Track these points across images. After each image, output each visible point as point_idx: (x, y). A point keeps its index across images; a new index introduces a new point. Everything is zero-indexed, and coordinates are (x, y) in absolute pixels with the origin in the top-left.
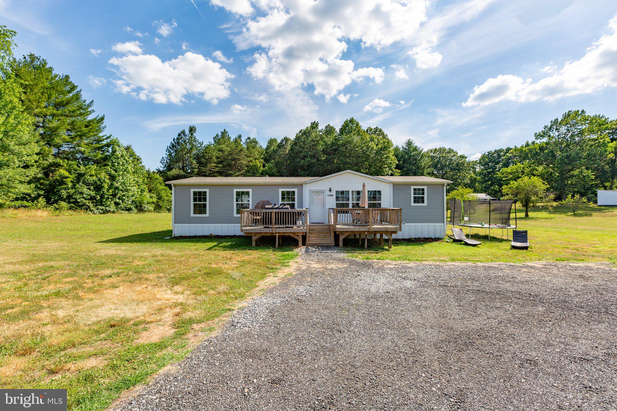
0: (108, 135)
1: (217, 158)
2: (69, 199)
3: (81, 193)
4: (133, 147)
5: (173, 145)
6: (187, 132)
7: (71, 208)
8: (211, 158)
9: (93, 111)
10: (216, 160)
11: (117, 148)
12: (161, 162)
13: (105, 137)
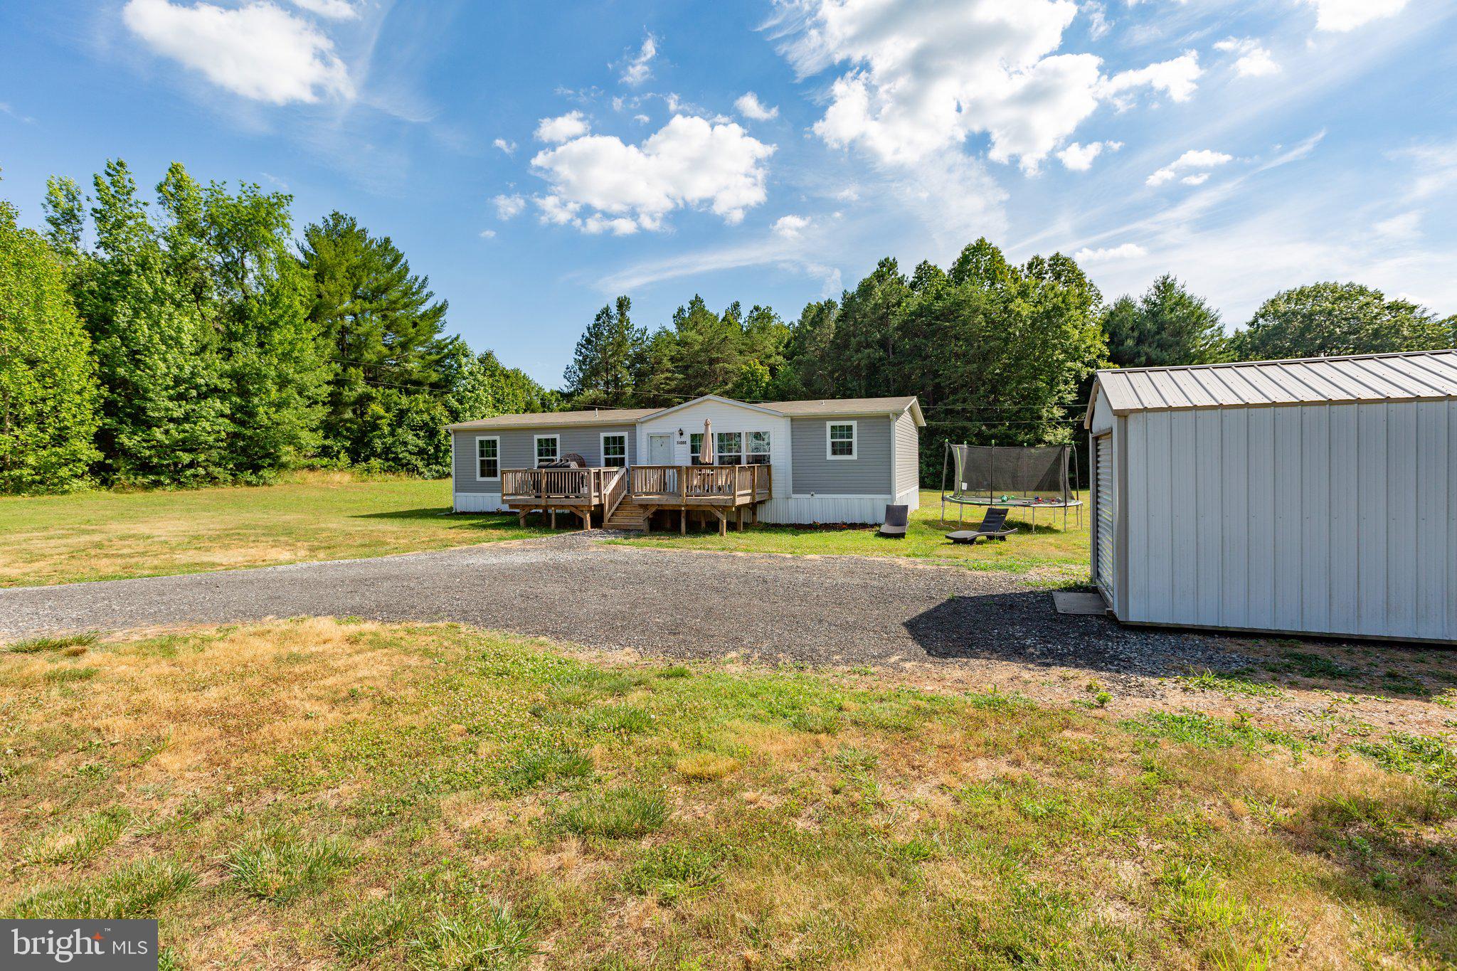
0: (454, 336)
1: (672, 359)
2: (387, 454)
3: (405, 444)
4: (495, 354)
5: (589, 341)
6: (614, 310)
7: (389, 470)
8: (659, 362)
9: (431, 294)
10: (669, 365)
11: (464, 360)
12: (565, 377)
13: (448, 341)
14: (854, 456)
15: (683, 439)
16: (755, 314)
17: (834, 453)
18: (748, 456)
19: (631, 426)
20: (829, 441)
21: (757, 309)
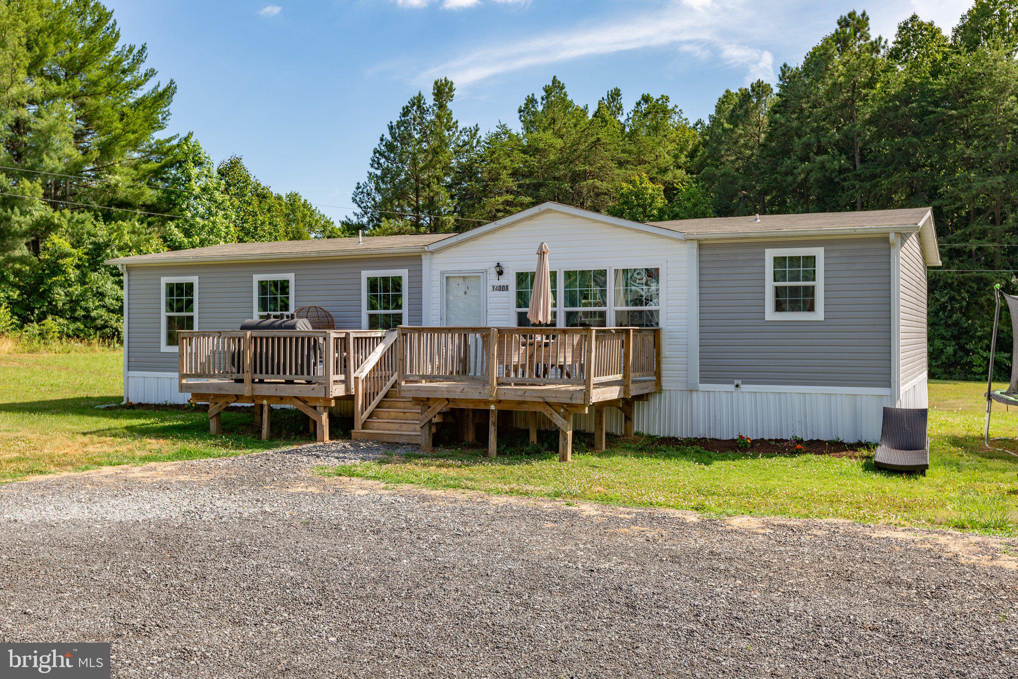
0: (184, 135)
1: (515, 174)
2: (73, 310)
3: (101, 295)
4: (245, 163)
5: (390, 147)
6: (429, 101)
7: (76, 335)
8: (495, 179)
10: (511, 183)
11: (195, 171)
13: (175, 142)
14: (819, 314)
15: (503, 281)
16: (644, 107)
17: (779, 307)
18: (617, 313)
19: (413, 260)
20: (770, 285)
21: (646, 99)
